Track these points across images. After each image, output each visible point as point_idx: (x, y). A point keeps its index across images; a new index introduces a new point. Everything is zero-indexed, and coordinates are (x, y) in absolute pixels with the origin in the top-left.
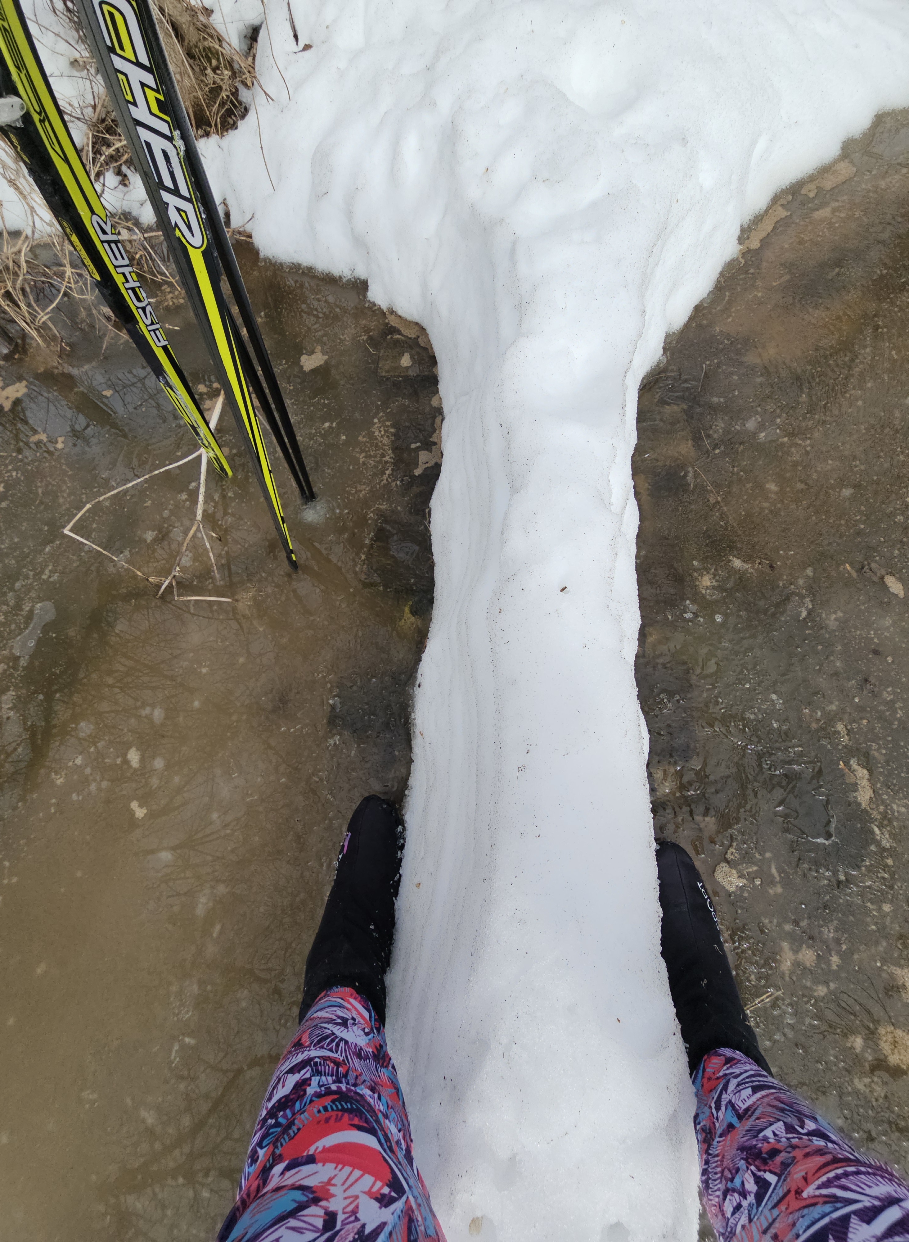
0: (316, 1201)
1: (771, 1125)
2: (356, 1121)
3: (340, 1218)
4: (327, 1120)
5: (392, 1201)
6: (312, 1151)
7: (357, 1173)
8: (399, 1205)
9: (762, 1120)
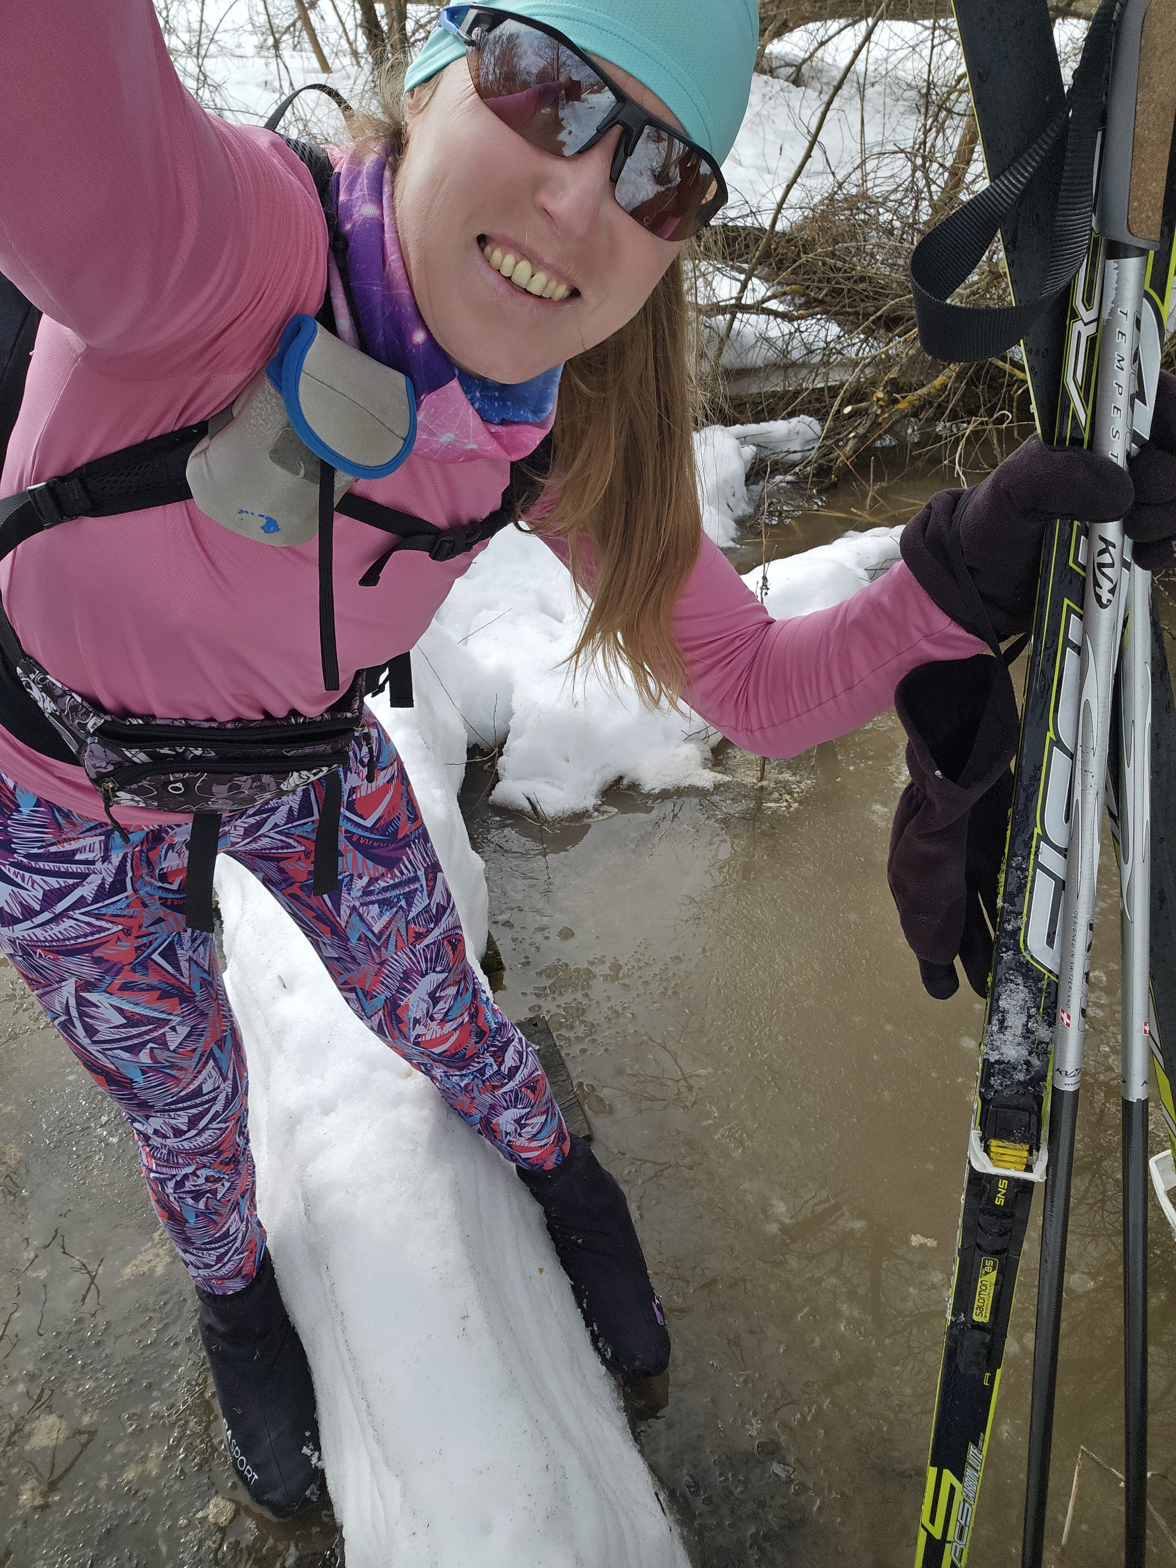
0: (442, 1020)
1: (180, 1044)
2: (448, 1053)
3: (429, 1022)
4: (460, 1045)
5: (415, 1038)
6: (458, 1032)
7: (434, 1037)
8: (412, 1040)
9: (189, 1049)
